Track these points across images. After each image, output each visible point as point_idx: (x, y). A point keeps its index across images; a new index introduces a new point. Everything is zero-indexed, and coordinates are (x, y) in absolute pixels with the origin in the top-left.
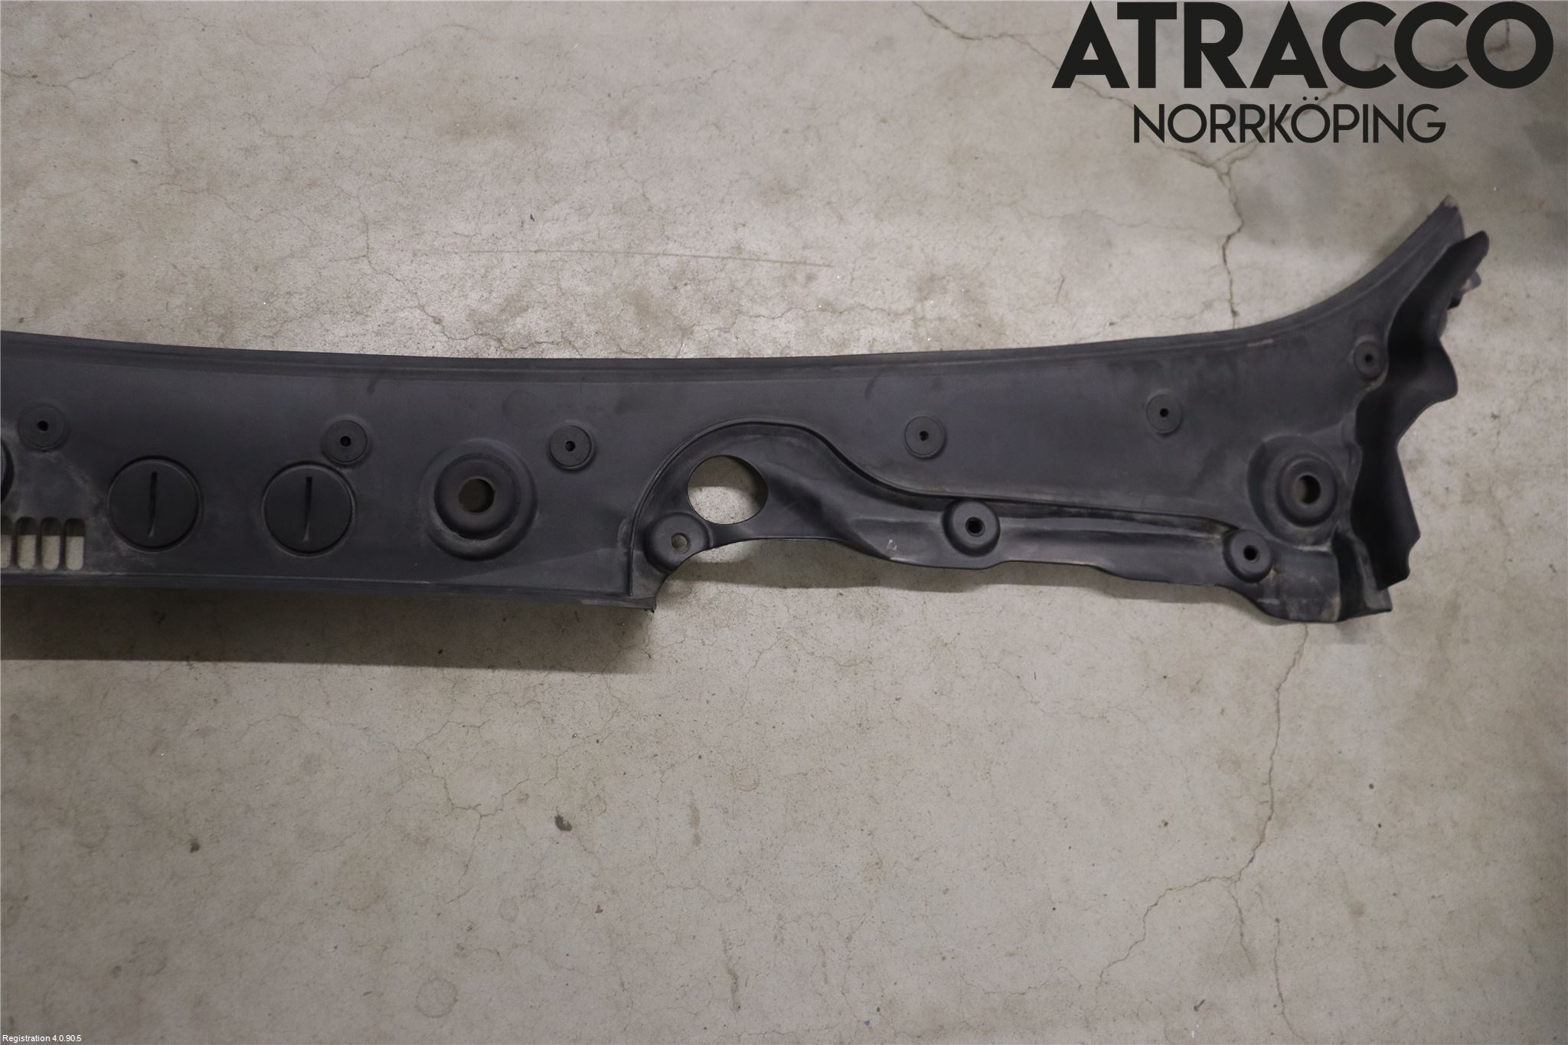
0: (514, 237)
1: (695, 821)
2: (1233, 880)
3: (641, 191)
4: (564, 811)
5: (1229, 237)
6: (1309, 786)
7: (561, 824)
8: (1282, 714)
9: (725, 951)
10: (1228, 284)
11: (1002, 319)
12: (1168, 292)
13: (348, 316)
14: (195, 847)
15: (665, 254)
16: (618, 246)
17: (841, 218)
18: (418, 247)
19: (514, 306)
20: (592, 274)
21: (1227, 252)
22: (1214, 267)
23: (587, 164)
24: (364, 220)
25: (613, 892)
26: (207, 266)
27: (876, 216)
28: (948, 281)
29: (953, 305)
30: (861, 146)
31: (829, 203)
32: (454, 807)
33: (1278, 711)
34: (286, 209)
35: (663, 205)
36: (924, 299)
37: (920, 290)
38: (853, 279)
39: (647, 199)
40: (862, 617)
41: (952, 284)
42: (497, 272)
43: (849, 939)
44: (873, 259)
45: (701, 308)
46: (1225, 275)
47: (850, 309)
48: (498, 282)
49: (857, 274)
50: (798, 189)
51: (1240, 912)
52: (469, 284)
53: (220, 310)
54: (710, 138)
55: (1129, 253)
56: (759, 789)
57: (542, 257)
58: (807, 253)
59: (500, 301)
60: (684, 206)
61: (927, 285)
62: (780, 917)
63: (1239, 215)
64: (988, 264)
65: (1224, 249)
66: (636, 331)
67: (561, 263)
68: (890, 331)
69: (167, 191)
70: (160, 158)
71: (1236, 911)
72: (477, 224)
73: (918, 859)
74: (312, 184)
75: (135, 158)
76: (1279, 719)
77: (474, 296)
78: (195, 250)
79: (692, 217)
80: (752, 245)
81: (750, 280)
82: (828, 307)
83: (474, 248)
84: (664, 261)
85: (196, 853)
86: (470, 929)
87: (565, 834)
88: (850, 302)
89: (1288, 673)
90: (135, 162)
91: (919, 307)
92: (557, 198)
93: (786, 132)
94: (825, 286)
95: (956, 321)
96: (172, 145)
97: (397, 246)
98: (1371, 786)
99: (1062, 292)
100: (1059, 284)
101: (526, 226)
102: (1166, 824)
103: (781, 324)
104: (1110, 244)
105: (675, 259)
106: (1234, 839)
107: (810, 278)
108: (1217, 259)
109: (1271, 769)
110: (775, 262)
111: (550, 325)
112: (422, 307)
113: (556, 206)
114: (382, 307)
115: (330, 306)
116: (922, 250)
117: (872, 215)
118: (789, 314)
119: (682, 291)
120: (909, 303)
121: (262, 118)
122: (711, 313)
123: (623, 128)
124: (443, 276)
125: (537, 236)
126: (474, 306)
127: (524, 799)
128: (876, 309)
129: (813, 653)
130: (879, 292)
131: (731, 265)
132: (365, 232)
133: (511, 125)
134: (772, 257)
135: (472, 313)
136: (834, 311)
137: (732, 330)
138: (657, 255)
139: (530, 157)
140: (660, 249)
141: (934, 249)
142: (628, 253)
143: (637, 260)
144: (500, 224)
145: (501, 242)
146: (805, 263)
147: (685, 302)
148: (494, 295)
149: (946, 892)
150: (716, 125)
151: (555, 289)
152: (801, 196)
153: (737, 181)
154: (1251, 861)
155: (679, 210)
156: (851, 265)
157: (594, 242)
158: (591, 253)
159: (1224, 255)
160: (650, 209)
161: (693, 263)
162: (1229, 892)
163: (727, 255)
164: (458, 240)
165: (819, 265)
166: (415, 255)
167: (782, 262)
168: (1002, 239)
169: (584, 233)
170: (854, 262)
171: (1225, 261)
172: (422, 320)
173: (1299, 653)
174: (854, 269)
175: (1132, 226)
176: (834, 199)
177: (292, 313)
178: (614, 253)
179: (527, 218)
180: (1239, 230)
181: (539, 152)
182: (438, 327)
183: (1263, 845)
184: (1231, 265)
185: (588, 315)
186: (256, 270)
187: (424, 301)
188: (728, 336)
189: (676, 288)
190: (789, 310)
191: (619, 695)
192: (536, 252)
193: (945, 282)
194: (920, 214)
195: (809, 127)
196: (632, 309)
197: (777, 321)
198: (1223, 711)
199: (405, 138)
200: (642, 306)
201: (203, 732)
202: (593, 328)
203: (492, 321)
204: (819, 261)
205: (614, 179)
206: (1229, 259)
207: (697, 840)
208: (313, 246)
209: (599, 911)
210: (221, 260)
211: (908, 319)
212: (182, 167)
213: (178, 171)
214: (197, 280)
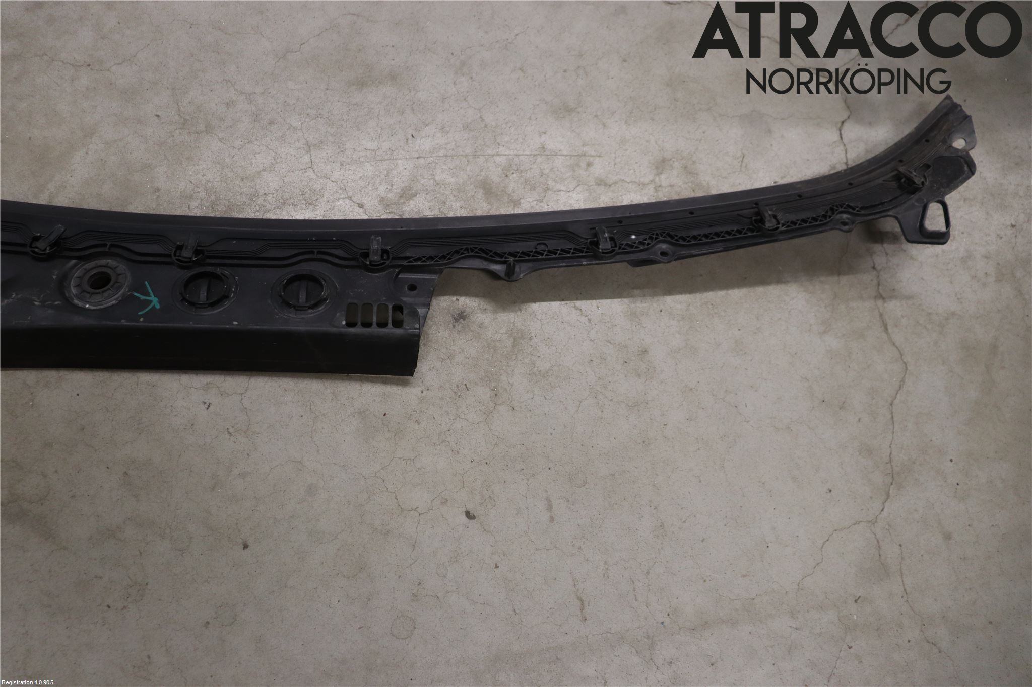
0: (403, 150)
1: (550, 507)
2: (873, 522)
3: (479, 115)
4: (470, 507)
5: (843, 122)
6: (914, 463)
7: (468, 515)
8: (895, 419)
9: (575, 585)
10: (844, 152)
11: (708, 184)
12: (808, 160)
13: (304, 206)
14: (246, 546)
15: (498, 155)
16: (468, 151)
17: (604, 125)
18: (344, 159)
19: (407, 194)
20: (454, 170)
21: (842, 132)
22: (835, 142)
23: (444, 99)
24: (307, 144)
25: (504, 555)
26: (211, 180)
27: (626, 122)
28: (674, 161)
29: (678, 176)
30: (612, 78)
31: (596, 116)
32: (402, 510)
33: (892, 418)
34: (257, 140)
35: (494, 124)
36: (659, 174)
37: (657, 168)
38: (615, 164)
39: (483, 120)
40: (639, 376)
41: (676, 163)
42: (395, 172)
43: (648, 573)
44: (626, 150)
45: (524, 188)
46: (842, 147)
47: (616, 183)
48: (396, 179)
49: (618, 160)
50: (576, 108)
51: (878, 541)
52: (378, 181)
53: (223, 208)
54: (518, 78)
55: (782, 137)
56: (586, 486)
57: (422, 161)
58: (585, 149)
59: (399, 191)
60: (507, 123)
61: (661, 165)
62: (606, 563)
63: (848, 107)
64: (697, 149)
65: (840, 130)
66: (485, 205)
67: (434, 164)
68: (641, 195)
69: (180, 133)
70: (173, 112)
71: (876, 542)
72: (379, 143)
73: (685, 522)
74: (271, 123)
75: (158, 114)
76: (893, 423)
77: (382, 189)
78: (203, 170)
79: (512, 129)
80: (551, 145)
81: (552, 168)
82: (601, 182)
83: (378, 158)
84: (498, 159)
85: (247, 550)
86: (420, 584)
87: (472, 521)
88: (615, 178)
89: (897, 394)
90: (158, 116)
91: (657, 179)
92: (427, 123)
93: (565, 71)
94: (598, 169)
95: (680, 186)
96: (180, 104)
97: (330, 159)
98: (951, 460)
99: (744, 164)
100: (741, 159)
101: (410, 142)
102: (830, 491)
103: (575, 196)
104: (770, 131)
105: (505, 157)
106: (871, 498)
107: (589, 164)
108: (835, 137)
109: (891, 453)
110: (567, 156)
111: (431, 204)
112: (350, 198)
113: (427, 128)
114: (325, 199)
115: (292, 201)
116: (656, 142)
117: (623, 122)
118: (578, 188)
119: (511, 178)
120: (651, 177)
121: (235, 82)
122: (531, 190)
123: (463, 75)
124: (361, 177)
125: (417, 148)
126: (383, 195)
127: (445, 502)
128: (631, 182)
129: (612, 400)
130: (632, 171)
131: (539, 159)
132: (309, 151)
133: (393, 77)
134: (565, 153)
135: (382, 200)
136: (606, 185)
137: (544, 201)
138: (493, 156)
139: (407, 97)
140: (495, 152)
141: (663, 141)
142: (475, 156)
143: (481, 159)
144: (393, 141)
145: (395, 153)
146: (585, 155)
147: (513, 184)
148: (394, 187)
149: (703, 541)
150: (521, 69)
151: (432, 181)
152: (579, 112)
153: (538, 105)
154: (882, 510)
155: (504, 126)
156: (613, 155)
157: (453, 150)
158: (452, 156)
159: (841, 134)
160: (486, 126)
161: (516, 159)
162: (871, 530)
163: (536, 153)
164: (368, 153)
165: (593, 156)
166: (342, 165)
167: (571, 156)
168: (704, 133)
169: (446, 144)
170: (615, 153)
171: (841, 138)
172: (351, 206)
173: (903, 381)
174: (615, 157)
175: (782, 119)
176: (599, 114)
177: (268, 207)
178: (466, 156)
179: (410, 137)
180: (849, 117)
181: (413, 93)
182: (361, 210)
183: (889, 500)
184: (845, 140)
185: (455, 196)
186: (243, 180)
187: (351, 194)
188: (542, 204)
189: (507, 176)
190: (578, 185)
191: (497, 434)
192: (417, 158)
193: (671, 162)
194: (652, 119)
195: (579, 67)
196: (481, 191)
197: (571, 194)
198: (859, 420)
199: (327, 89)
200: (488, 190)
201: (243, 475)
202: (458, 204)
203: (395, 204)
204: (593, 153)
205: (461, 108)
206: (843, 137)
207: (552, 519)
208: (277, 163)
209: (497, 567)
210: (220, 175)
211: (651, 187)
212: (188, 117)
213: (186, 120)
214: (206, 189)
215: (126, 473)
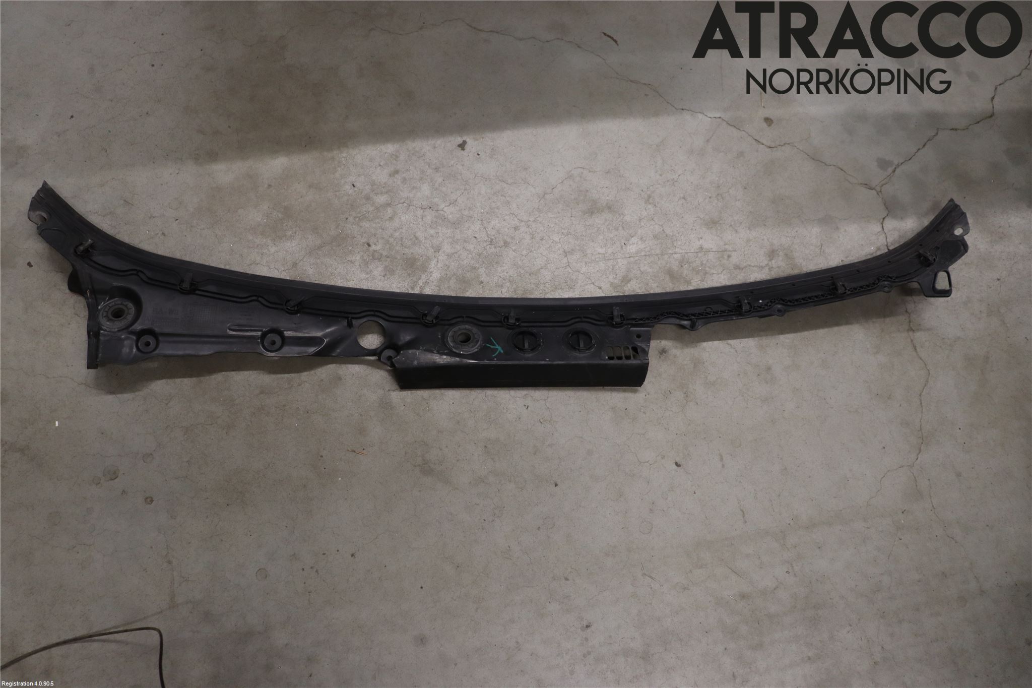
0: (620, 253)
1: (722, 459)
2: (912, 466)
3: (662, 229)
4: (678, 460)
5: (884, 219)
6: (936, 431)
7: (677, 464)
8: (923, 404)
9: (738, 503)
10: (885, 238)
11: (801, 264)
12: (862, 245)
13: (568, 290)
14: (556, 485)
15: (675, 253)
16: (658, 252)
17: (736, 231)
18: (586, 260)
19: (626, 280)
20: (651, 264)
21: (884, 225)
22: (879, 232)
23: (640, 220)
24: (565, 252)
25: (699, 486)
26: (512, 275)
27: (749, 229)
28: (779, 252)
29: (782, 261)
30: (739, 200)
31: (731, 225)
32: (641, 463)
33: (921, 403)
34: (535, 250)
35: (671, 234)
36: (771, 260)
37: (769, 256)
38: (744, 255)
39: (664, 232)
40: (767, 383)
41: (781, 252)
42: (617, 267)
43: (779, 496)
44: (750, 246)
45: (692, 273)
46: (884, 235)
47: (746, 267)
48: (618, 271)
49: (746, 253)
50: (719, 221)
51: (915, 478)
52: (608, 273)
54: (683, 204)
55: (845, 231)
56: (741, 447)
57: (632, 259)
58: (727, 247)
59: (621, 278)
60: (679, 233)
61: (772, 254)
62: (755, 490)
63: (887, 208)
64: (793, 243)
65: (882, 224)
66: (671, 284)
67: (639, 261)
68: (761, 274)
71: (913, 478)
72: (606, 249)
73: (799, 466)
74: (542, 239)
75: (476, 236)
76: (922, 407)
77: (611, 277)
78: (506, 269)
79: (682, 237)
80: (706, 246)
81: (708, 260)
82: (737, 267)
83: (606, 258)
84: (675, 256)
85: (557, 487)
86: (653, 503)
87: (679, 468)
88: (745, 264)
89: (923, 389)
91: (770, 263)
92: (632, 235)
93: (710, 198)
94: (735, 259)
95: (784, 267)
96: (487, 229)
97: (579, 260)
98: (960, 429)
99: (822, 250)
100: (820, 247)
101: (623, 248)
102: (884, 448)
103: (722, 276)
104: (837, 228)
105: (679, 255)
106: (910, 452)
107: (729, 256)
108: (880, 229)
109: (921, 425)
110: (715, 251)
111: (640, 285)
112: (594, 284)
113: (633, 239)
114: (579, 285)
115: (560, 286)
116: (768, 240)
117: (747, 228)
118: (724, 271)
119: (684, 267)
120: (766, 262)
121: (517, 215)
122: (696, 274)
123: (650, 204)
124: (598, 271)
125: (628, 251)
126: (612, 281)
127: (663, 457)
128: (755, 266)
129: (752, 397)
130: (755, 259)
131: (700, 255)
132: (566, 256)
133: (609, 207)
134: (714, 250)
135: (612, 284)
136: (739, 269)
137: (705, 280)
138: (672, 254)
139: (619, 220)
140: (673, 252)
141: (772, 239)
142: (662, 255)
143: (666, 257)
144: (614, 248)
145: (616, 255)
146: (726, 251)
147: (686, 271)
148: (618, 276)
149: (810, 477)
150: (684, 198)
151: (639, 271)
152: (720, 224)
153: (696, 221)
154: (917, 459)
155: (677, 235)
156: (743, 250)
157: (649, 251)
158: (649, 255)
159: (883, 226)
160: (667, 236)
161: (686, 256)
162: (910, 471)
163: (698, 251)
164: (600, 256)
165: (731, 251)
166: (586, 263)
167: (718, 252)
168: (797, 232)
169: (645, 248)
170: (744, 248)
171: (883, 229)
172: (594, 288)
173: (927, 381)
174: (744, 251)
175: (845, 219)
176: (732, 224)
177: (547, 290)
178: (657, 255)
179: (623, 244)
180: (887, 215)
181: (622, 217)
182: (601, 290)
183: (921, 453)
184: (886, 230)
185: (653, 280)
186: (530, 275)
187: (593, 281)
188: (703, 282)
189: (682, 266)
190: (724, 270)
191: (689, 418)
192: (629, 257)
193: (778, 252)
194: (765, 225)
195: (718, 195)
196: (668, 276)
197: (720, 275)
198: (900, 405)
199: (572, 217)
200: (671, 274)
201: (550, 446)
202: (656, 285)
203: (619, 286)
204: (731, 249)
205: (651, 225)
206: (884, 228)
207: (723, 466)
208: (548, 263)
209: (695, 493)
210: (516, 272)
211: (767, 268)
212: (493, 238)
213: (492, 239)
214: (510, 281)
215: (486, 447)
